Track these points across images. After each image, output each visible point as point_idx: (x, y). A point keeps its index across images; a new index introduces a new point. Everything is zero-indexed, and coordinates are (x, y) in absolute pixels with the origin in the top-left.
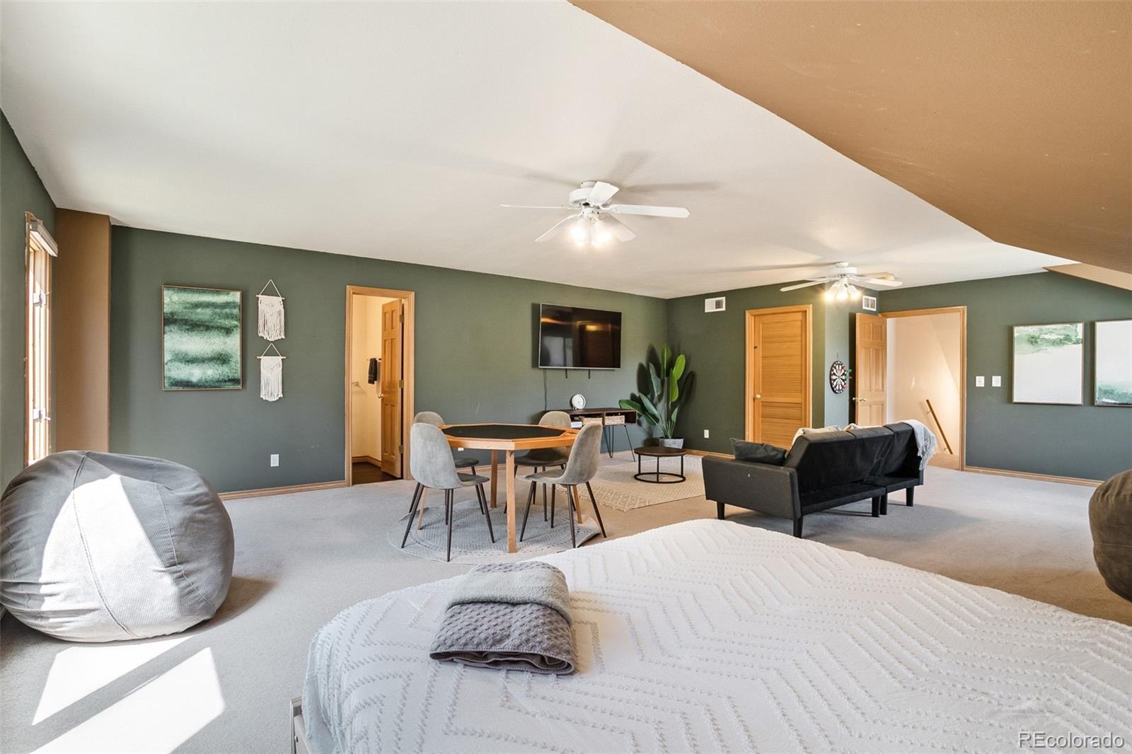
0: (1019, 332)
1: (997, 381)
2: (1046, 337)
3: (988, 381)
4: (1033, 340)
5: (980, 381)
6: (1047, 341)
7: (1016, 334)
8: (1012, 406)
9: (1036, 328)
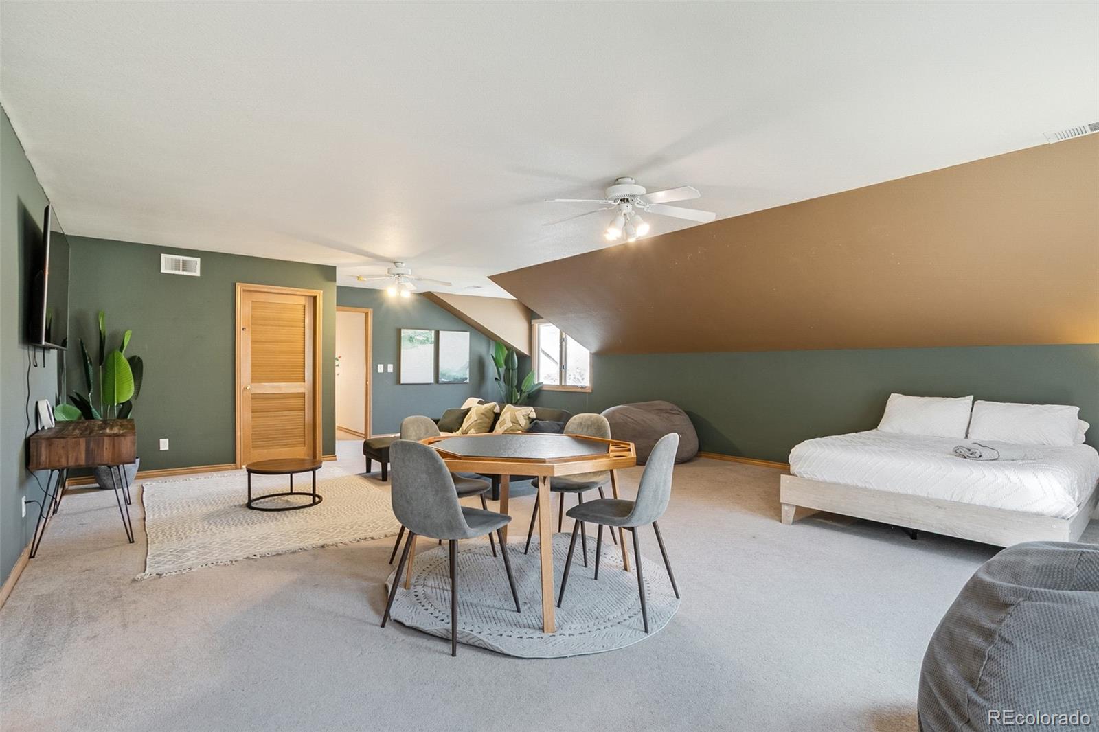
0: (405, 333)
1: (390, 368)
2: (418, 338)
3: (385, 368)
4: (411, 339)
5: (381, 368)
6: (418, 340)
7: (402, 335)
8: (400, 386)
9: (413, 331)
